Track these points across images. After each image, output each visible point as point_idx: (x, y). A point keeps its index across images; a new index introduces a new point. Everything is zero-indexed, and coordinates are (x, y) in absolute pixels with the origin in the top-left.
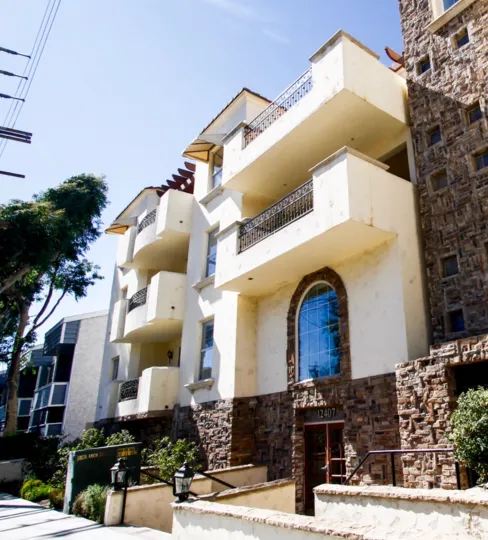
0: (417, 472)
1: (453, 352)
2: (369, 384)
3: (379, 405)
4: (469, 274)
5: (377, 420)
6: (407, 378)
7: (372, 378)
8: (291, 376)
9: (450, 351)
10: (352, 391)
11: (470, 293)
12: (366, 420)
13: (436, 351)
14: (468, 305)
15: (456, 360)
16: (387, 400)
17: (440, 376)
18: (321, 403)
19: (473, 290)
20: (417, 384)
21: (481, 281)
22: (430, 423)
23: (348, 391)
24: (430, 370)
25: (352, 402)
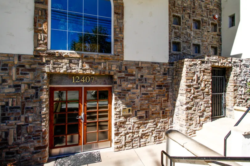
0: (193, 112)
1: (216, 61)
2: (140, 66)
3: (146, 79)
5: (143, 86)
6: (192, 67)
7: (142, 63)
9: (215, 59)
10: (123, 67)
12: (135, 86)
13: (209, 58)
15: (217, 64)
16: (153, 76)
17: (209, 70)
18: (88, 72)
20: (198, 71)
22: (202, 90)
23: (120, 67)
24: (204, 65)
25: (123, 75)
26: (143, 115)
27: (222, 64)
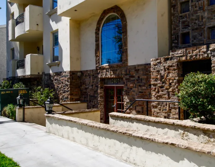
0: (158, 111)
1: (182, 55)
2: (137, 68)
3: (141, 79)
4: (196, 12)
5: (140, 86)
6: (157, 66)
7: (138, 65)
8: (97, 62)
9: (181, 53)
10: (128, 71)
11: (195, 23)
12: (135, 86)
13: (173, 53)
14: (193, 30)
15: (184, 58)
16: (146, 77)
17: (174, 66)
18: (113, 76)
19: (197, 22)
20: (162, 70)
21: (202, 16)
22: (167, 89)
23: (126, 71)
24: (169, 63)
25: (128, 77)
26: (140, 110)
27: (191, 57)
